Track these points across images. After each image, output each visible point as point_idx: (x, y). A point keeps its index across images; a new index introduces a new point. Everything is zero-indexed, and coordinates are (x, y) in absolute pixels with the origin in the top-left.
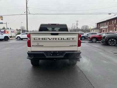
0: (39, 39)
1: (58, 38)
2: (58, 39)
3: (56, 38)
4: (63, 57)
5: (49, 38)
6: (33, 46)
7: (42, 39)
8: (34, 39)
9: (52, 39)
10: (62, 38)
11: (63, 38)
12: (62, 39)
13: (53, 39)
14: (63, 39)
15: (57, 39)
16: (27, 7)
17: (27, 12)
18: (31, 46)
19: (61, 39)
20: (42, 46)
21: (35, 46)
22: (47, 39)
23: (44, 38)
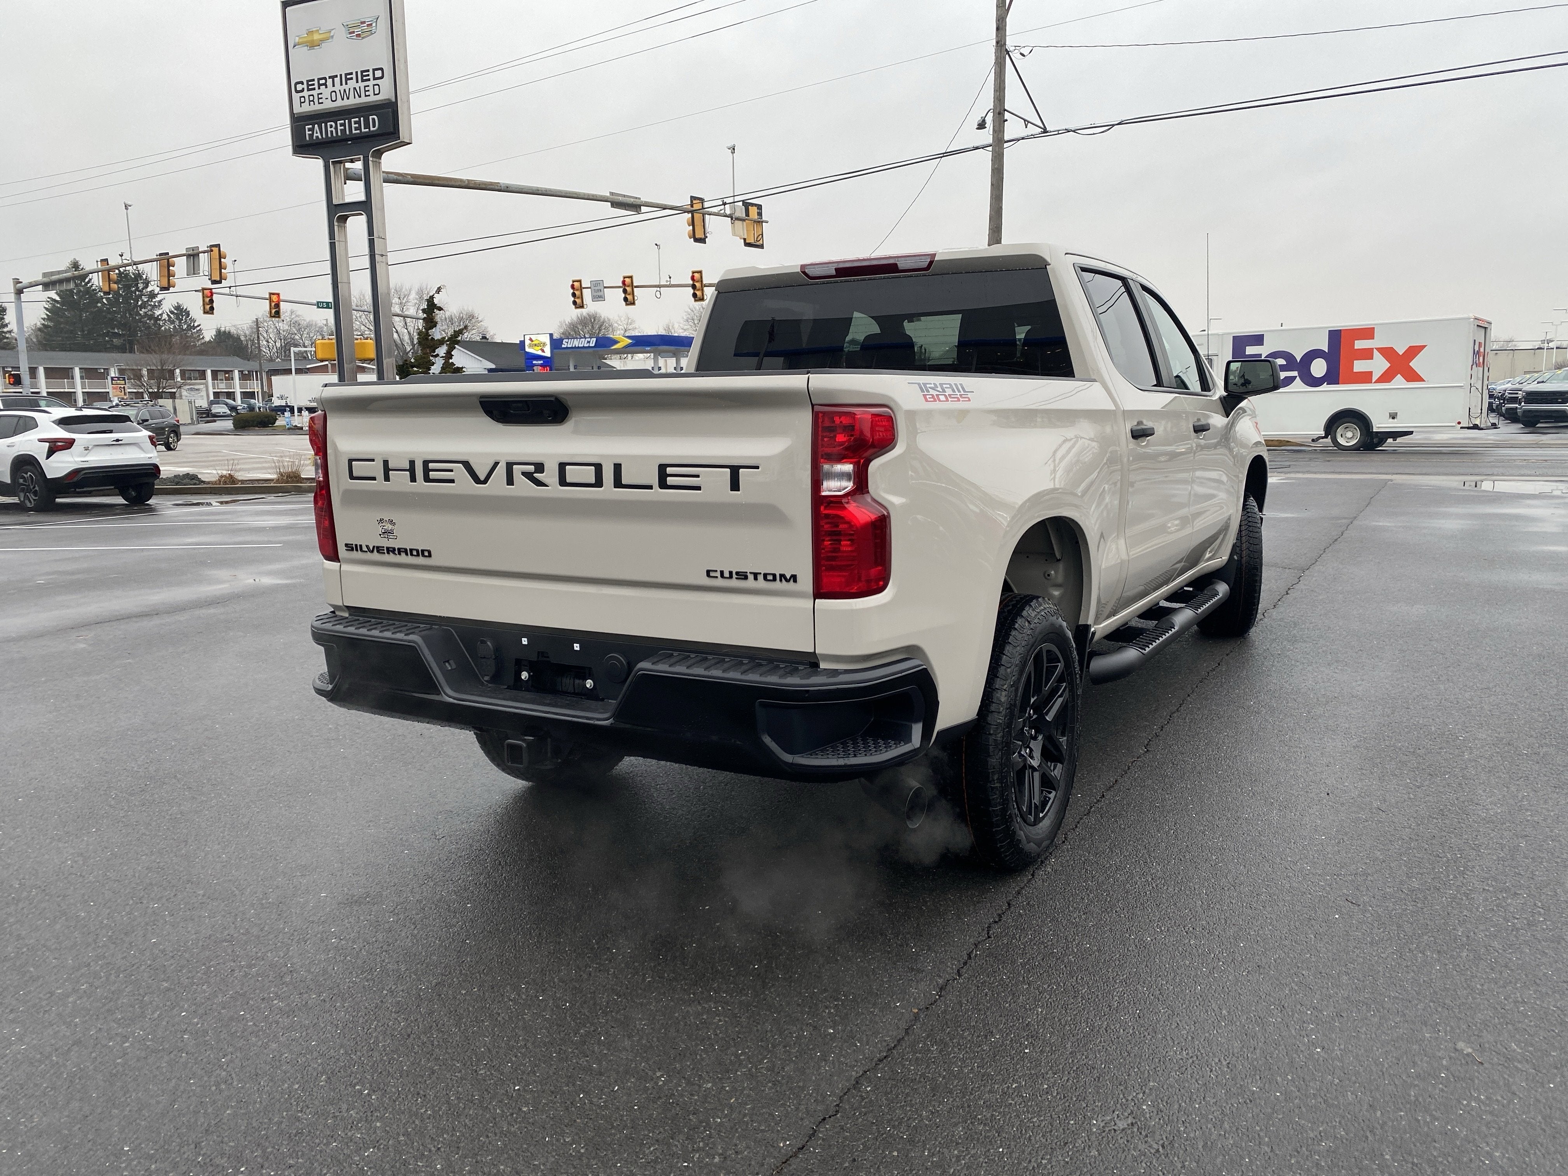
0: (387, 478)
1: (562, 466)
2: (563, 482)
3: (540, 467)
4: (607, 719)
5: (467, 465)
7: (413, 479)
8: (352, 475)
9: (501, 470)
10: (598, 468)
11: (618, 468)
12: (599, 482)
13: (510, 481)
14: (618, 483)
15: (550, 475)
16: (1001, 44)
17: (1000, 112)
18: (342, 551)
19: (589, 475)
20: (421, 560)
21: (367, 546)
22: (451, 471)
23: (426, 463)
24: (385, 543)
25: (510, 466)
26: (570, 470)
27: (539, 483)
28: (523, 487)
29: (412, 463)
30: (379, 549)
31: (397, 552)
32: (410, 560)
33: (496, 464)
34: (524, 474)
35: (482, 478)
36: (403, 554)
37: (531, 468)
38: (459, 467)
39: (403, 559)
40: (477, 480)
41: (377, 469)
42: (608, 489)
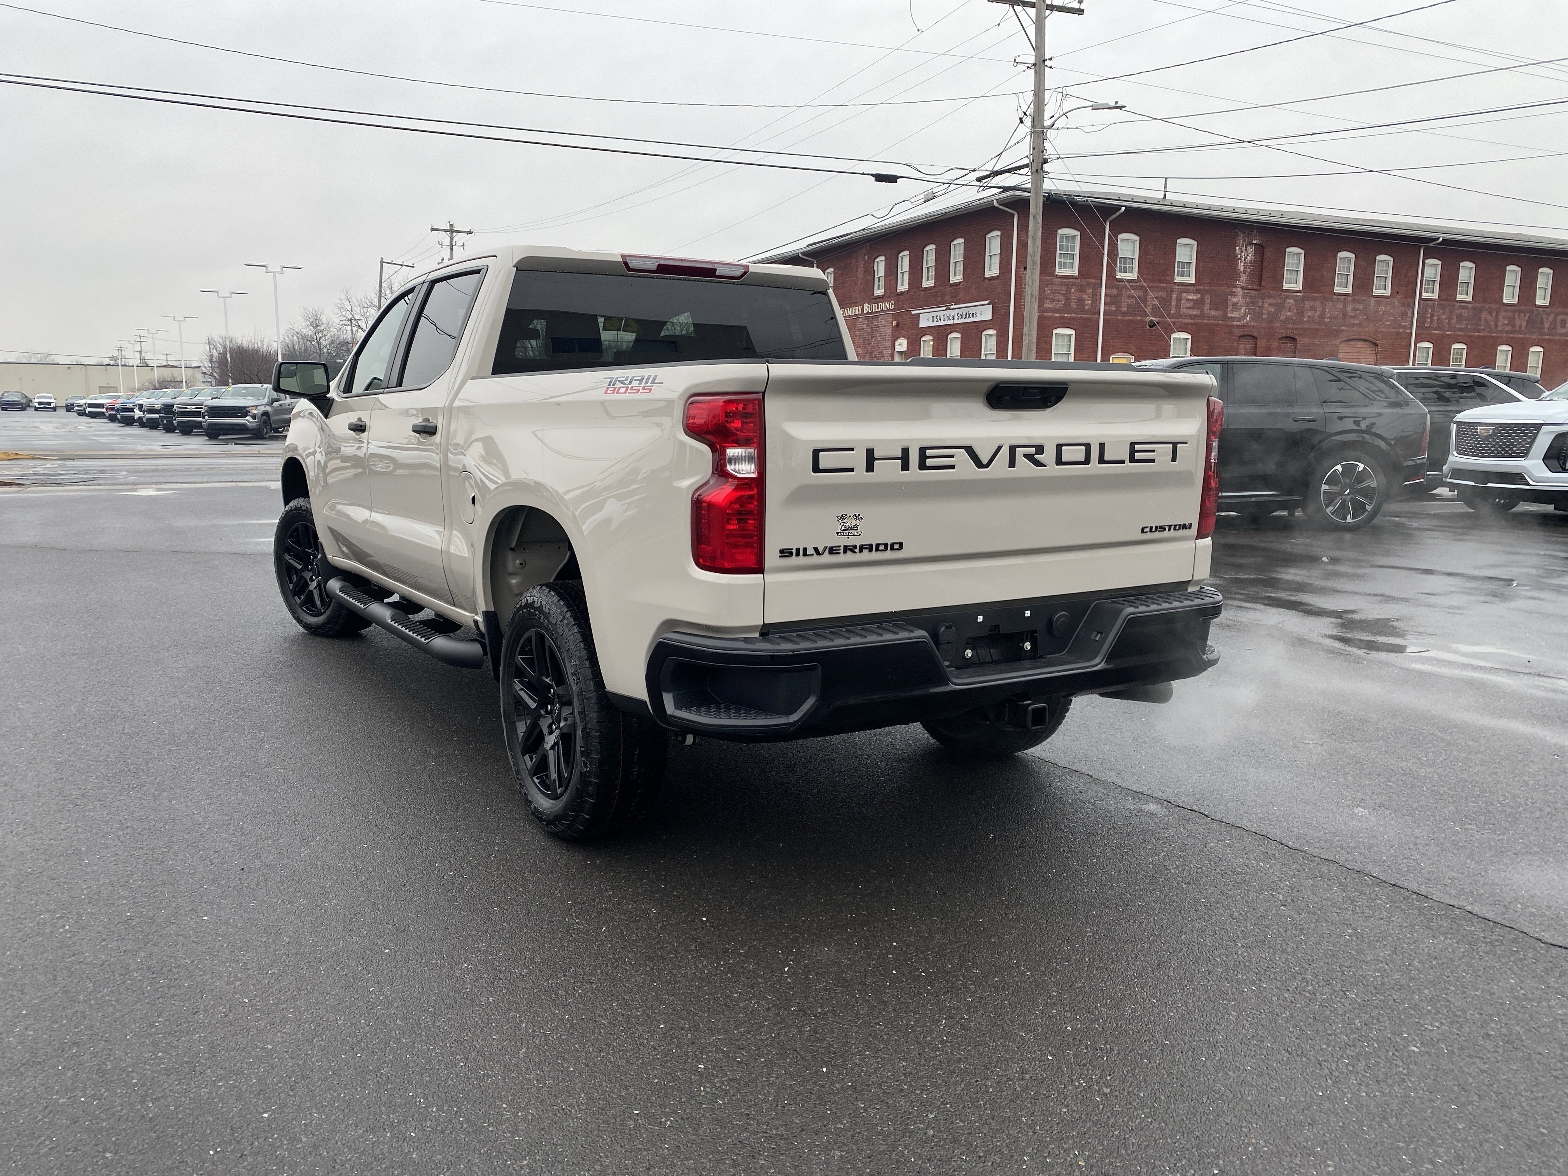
1: (1059, 447)
2: (1059, 461)
3: (1040, 449)
4: (1098, 664)
5: (970, 450)
6: (785, 553)
7: (905, 467)
8: (816, 469)
9: (1005, 452)
10: (1088, 446)
13: (1012, 463)
14: (1102, 461)
15: (1048, 456)
18: (771, 557)
19: (1080, 454)
20: (889, 555)
21: (816, 549)
22: (952, 456)
23: (922, 451)
24: (843, 541)
25: (1013, 449)
26: (1065, 449)
27: (1038, 464)
28: (1024, 466)
29: (906, 451)
30: (832, 550)
31: (857, 550)
32: (875, 556)
33: (1000, 448)
34: (1026, 456)
35: (985, 462)
36: (866, 552)
37: (1033, 450)
38: (962, 452)
39: (866, 556)
40: (979, 464)
41: (858, 459)
42: (1094, 467)
